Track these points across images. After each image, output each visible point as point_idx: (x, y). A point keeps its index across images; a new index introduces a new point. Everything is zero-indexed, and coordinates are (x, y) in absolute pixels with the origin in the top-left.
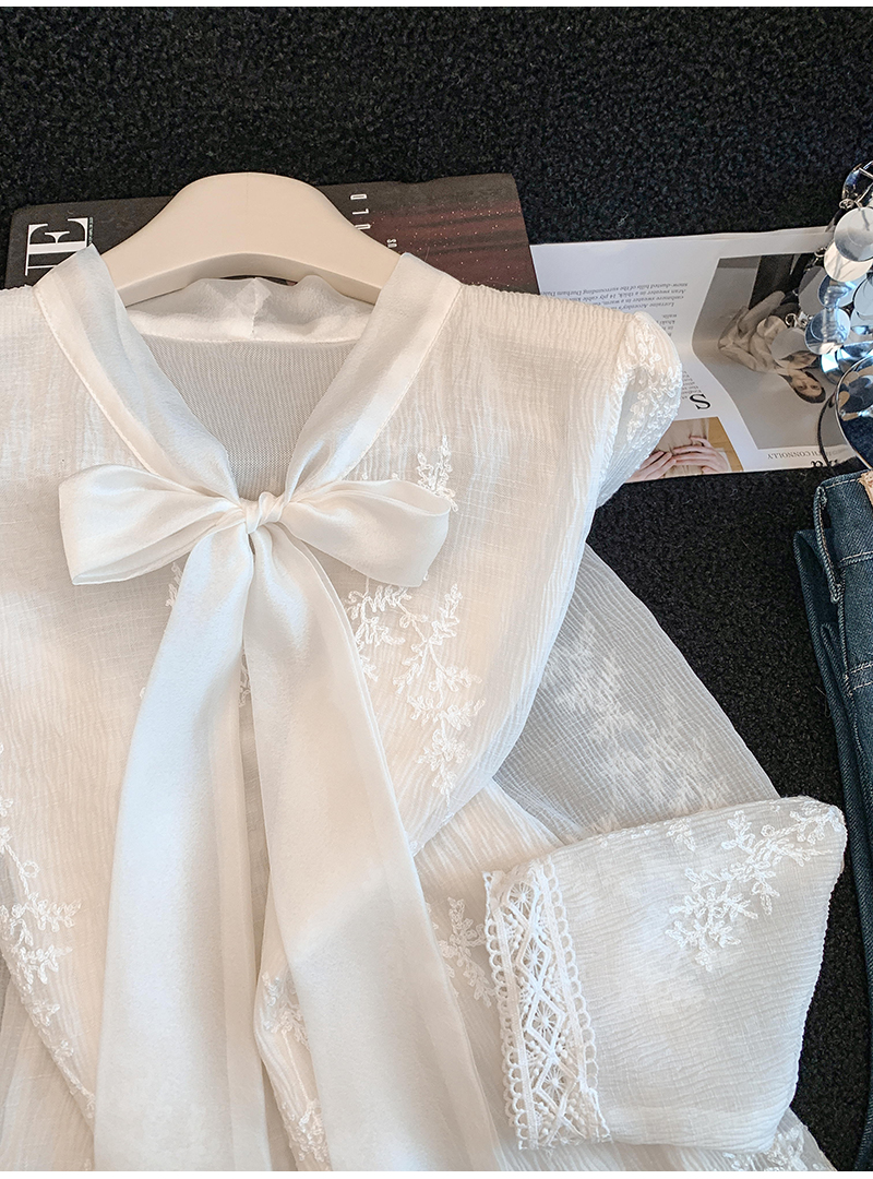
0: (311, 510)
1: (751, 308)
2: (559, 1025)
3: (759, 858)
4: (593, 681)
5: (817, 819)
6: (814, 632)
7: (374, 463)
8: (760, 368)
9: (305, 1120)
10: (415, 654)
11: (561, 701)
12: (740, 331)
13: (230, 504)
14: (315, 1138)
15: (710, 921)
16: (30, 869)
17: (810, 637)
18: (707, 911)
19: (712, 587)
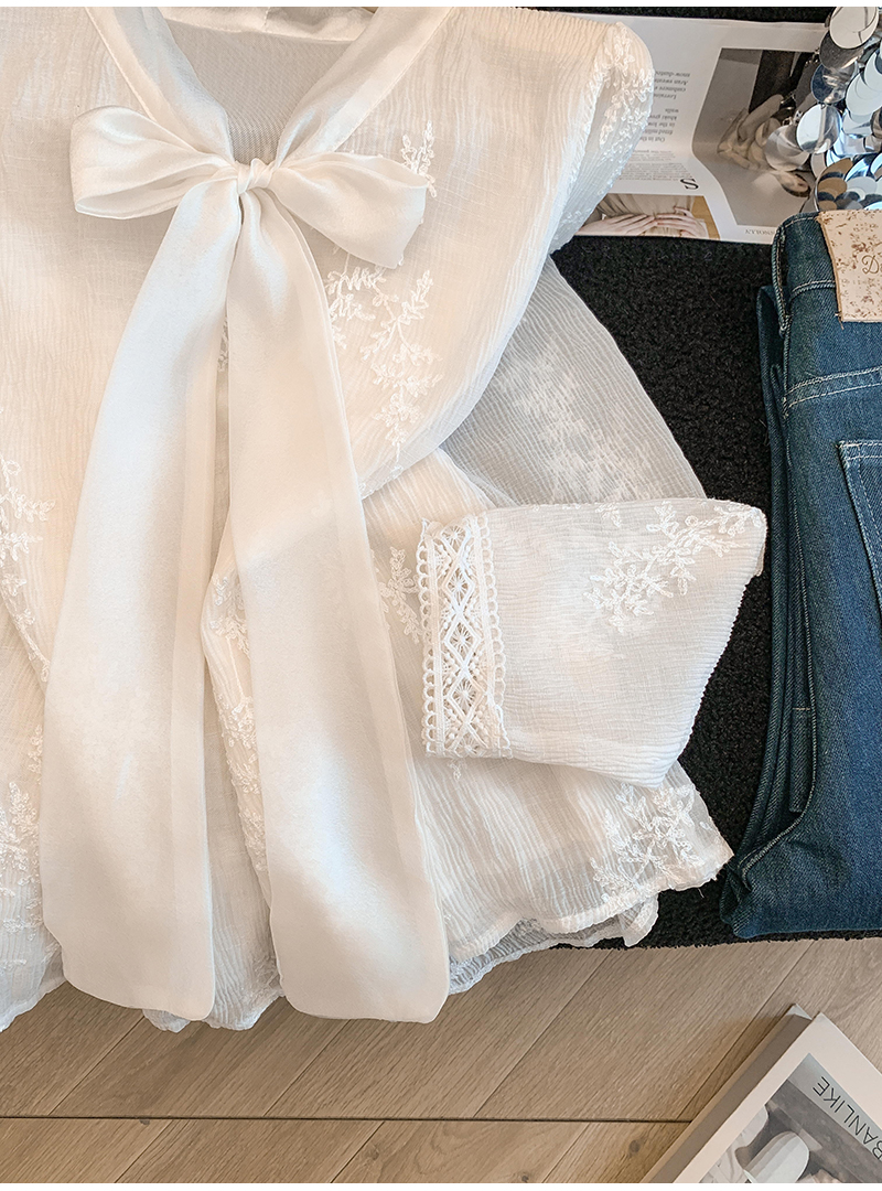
0: (298, 175)
1: (750, 111)
2: (474, 646)
3: (679, 544)
4: (550, 392)
5: (739, 514)
6: (764, 374)
7: (362, 141)
8: (754, 168)
9: (238, 710)
10: (383, 329)
11: (518, 404)
12: (739, 137)
13: (224, 163)
14: (245, 727)
15: (628, 593)
16: (13, 468)
17: (760, 381)
18: (625, 586)
19: (675, 328)
